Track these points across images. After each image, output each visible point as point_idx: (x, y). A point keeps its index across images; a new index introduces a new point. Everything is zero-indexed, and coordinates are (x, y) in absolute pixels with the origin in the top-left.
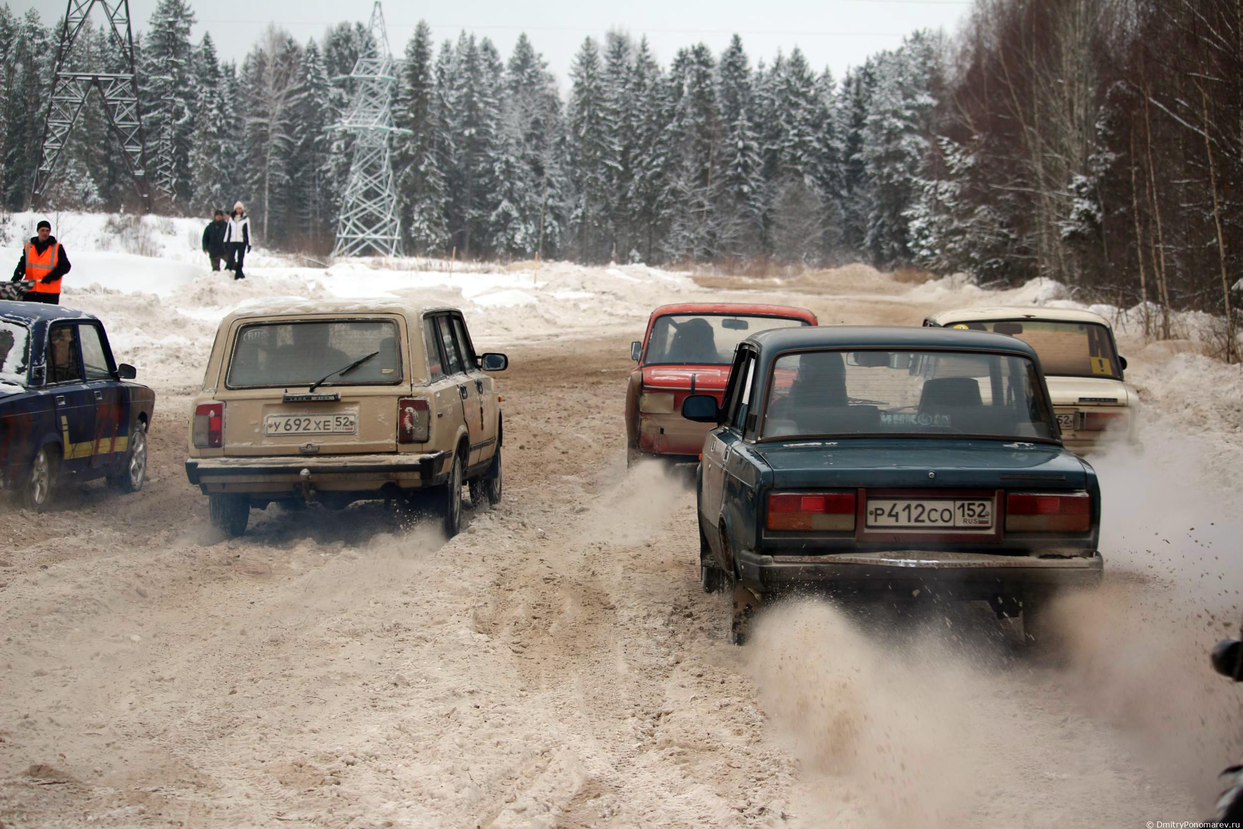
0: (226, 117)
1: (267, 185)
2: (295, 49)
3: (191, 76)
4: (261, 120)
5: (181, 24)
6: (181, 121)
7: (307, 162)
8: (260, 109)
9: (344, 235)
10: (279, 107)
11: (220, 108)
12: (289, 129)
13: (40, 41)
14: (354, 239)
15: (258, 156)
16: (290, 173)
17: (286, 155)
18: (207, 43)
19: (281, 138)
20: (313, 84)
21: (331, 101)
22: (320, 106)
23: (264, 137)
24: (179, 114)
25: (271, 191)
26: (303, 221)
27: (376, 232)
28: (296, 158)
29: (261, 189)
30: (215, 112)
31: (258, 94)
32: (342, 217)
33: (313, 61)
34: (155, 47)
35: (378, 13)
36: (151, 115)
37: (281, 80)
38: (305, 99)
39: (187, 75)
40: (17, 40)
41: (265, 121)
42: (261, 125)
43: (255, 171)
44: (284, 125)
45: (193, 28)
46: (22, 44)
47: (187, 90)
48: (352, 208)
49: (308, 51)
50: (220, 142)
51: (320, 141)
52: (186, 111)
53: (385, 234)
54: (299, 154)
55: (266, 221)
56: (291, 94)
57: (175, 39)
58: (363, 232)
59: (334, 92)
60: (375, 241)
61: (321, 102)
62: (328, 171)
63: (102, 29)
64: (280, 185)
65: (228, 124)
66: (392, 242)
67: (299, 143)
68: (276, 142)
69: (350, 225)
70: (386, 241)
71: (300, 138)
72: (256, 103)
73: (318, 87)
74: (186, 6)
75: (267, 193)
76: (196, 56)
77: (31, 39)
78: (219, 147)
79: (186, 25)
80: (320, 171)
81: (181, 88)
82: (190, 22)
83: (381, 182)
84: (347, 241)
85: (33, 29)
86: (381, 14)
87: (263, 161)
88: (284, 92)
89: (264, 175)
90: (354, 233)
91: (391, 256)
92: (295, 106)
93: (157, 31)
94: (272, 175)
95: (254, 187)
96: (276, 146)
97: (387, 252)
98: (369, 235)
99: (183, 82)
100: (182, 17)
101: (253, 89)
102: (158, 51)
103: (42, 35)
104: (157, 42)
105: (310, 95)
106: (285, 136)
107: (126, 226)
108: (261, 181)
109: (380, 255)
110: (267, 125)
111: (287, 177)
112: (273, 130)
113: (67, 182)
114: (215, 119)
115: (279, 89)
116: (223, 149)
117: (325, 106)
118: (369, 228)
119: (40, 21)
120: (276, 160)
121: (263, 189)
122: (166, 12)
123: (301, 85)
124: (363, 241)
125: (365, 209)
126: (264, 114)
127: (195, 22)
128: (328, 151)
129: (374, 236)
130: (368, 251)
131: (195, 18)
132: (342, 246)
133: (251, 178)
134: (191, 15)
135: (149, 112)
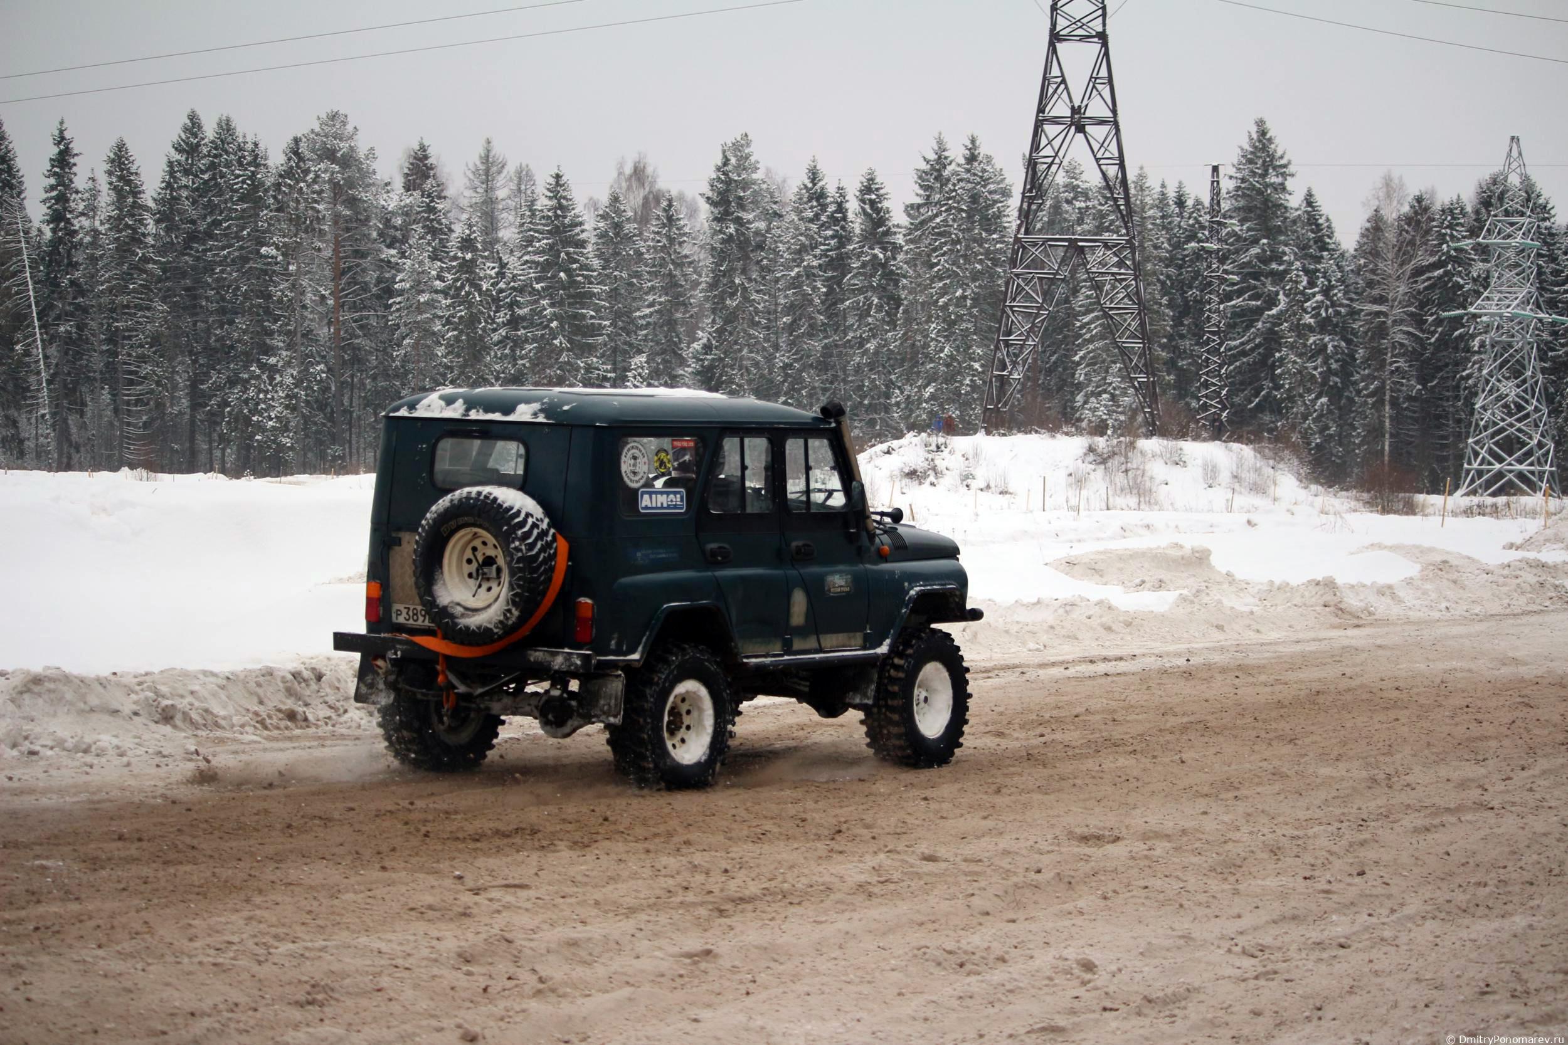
0: (1333, 305)
1: (1387, 397)
2: (1426, 209)
3: (1287, 249)
4: (1377, 308)
5: (1273, 179)
6: (1274, 311)
7: (1447, 365)
8: (1375, 292)
9: (1475, 465)
10: (1403, 289)
11: (1326, 291)
12: (1419, 321)
13: (1083, 205)
14: (1489, 471)
15: (1377, 356)
16: (1423, 380)
17: (1414, 356)
18: (1309, 203)
19: (1408, 333)
20: (1450, 257)
21: (1475, 280)
22: (1461, 287)
23: (1381, 331)
24: (1272, 302)
25: (1394, 403)
26: (1444, 447)
27: (1520, 462)
28: (1430, 359)
29: (1381, 402)
30: (1319, 297)
31: (1373, 271)
32: (1470, 440)
33: (1451, 226)
34: (1237, 209)
35: (1515, 153)
36: (1233, 302)
37: (1404, 251)
38: (1440, 278)
39: (1282, 248)
40: (1048, 203)
41: (1383, 308)
42: (1378, 314)
43: (1370, 378)
44: (1411, 315)
45: (1290, 184)
46: (1056, 208)
47: (1281, 268)
48: (1486, 428)
49: (1443, 211)
50: (1327, 339)
51: (1461, 336)
52: (1281, 297)
53: (1531, 464)
54: (1432, 354)
55: (1387, 448)
56: (1419, 271)
57: (1266, 200)
58: (1501, 460)
59: (1478, 268)
60: (1521, 475)
61: (1462, 282)
62: (1469, 376)
63: (1163, 186)
64: (1409, 398)
65: (1338, 313)
66: (1541, 475)
67: (1433, 340)
68: (1399, 337)
69: (1483, 453)
70: (1532, 473)
71: (1433, 333)
72: (1370, 284)
73: (1456, 261)
74: (1279, 153)
75: (1387, 408)
76: (1294, 222)
77: (1068, 202)
78: (1325, 346)
79: (1280, 180)
80: (1462, 378)
81: (1274, 266)
82: (1284, 175)
83: (1525, 391)
84: (1480, 473)
85: (1074, 188)
86: (1520, 154)
87: (1382, 364)
88: (1409, 267)
89: (1383, 383)
90: (1490, 464)
91: (1539, 495)
92: (1426, 288)
93: (1238, 188)
94: (1394, 383)
95: (1370, 401)
96: (1402, 345)
97: (1534, 488)
98: (1513, 466)
99: (1278, 257)
100: (1274, 169)
101: (1365, 266)
102: (1242, 214)
103: (1085, 195)
104: (1242, 203)
105: (1446, 273)
106: (1411, 329)
107: (1115, 454)
108: (1379, 392)
109: (1524, 493)
110: (1385, 314)
111: (1419, 387)
112: (1395, 321)
113: (1105, 396)
114: (1318, 308)
115: (1402, 265)
116: (1330, 347)
117: (1467, 287)
118: (1510, 456)
119: (1084, 177)
120: (1402, 363)
121: (1383, 404)
122: (1250, 161)
123: (1432, 260)
124: (1500, 475)
125: (1503, 430)
126: (1381, 300)
127: (1292, 175)
128: (1468, 350)
129: (1518, 467)
130: (1508, 489)
131: (1291, 169)
132: (1473, 481)
133: (1366, 388)
134: (1285, 166)
135: (1231, 300)
